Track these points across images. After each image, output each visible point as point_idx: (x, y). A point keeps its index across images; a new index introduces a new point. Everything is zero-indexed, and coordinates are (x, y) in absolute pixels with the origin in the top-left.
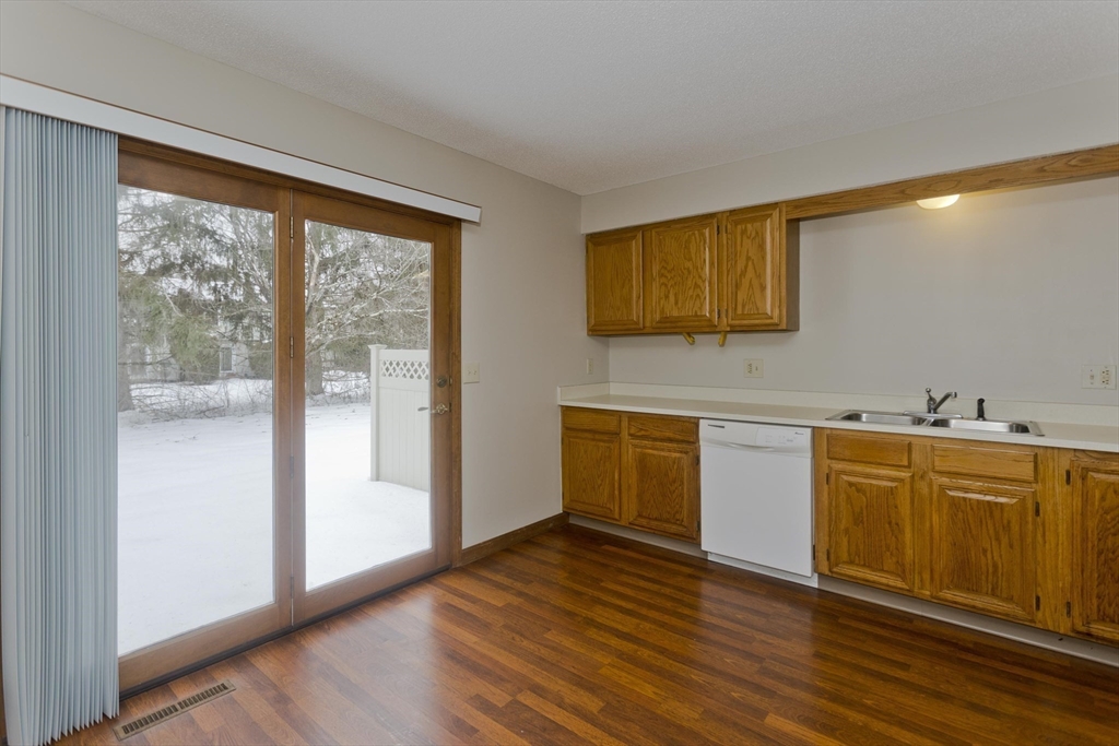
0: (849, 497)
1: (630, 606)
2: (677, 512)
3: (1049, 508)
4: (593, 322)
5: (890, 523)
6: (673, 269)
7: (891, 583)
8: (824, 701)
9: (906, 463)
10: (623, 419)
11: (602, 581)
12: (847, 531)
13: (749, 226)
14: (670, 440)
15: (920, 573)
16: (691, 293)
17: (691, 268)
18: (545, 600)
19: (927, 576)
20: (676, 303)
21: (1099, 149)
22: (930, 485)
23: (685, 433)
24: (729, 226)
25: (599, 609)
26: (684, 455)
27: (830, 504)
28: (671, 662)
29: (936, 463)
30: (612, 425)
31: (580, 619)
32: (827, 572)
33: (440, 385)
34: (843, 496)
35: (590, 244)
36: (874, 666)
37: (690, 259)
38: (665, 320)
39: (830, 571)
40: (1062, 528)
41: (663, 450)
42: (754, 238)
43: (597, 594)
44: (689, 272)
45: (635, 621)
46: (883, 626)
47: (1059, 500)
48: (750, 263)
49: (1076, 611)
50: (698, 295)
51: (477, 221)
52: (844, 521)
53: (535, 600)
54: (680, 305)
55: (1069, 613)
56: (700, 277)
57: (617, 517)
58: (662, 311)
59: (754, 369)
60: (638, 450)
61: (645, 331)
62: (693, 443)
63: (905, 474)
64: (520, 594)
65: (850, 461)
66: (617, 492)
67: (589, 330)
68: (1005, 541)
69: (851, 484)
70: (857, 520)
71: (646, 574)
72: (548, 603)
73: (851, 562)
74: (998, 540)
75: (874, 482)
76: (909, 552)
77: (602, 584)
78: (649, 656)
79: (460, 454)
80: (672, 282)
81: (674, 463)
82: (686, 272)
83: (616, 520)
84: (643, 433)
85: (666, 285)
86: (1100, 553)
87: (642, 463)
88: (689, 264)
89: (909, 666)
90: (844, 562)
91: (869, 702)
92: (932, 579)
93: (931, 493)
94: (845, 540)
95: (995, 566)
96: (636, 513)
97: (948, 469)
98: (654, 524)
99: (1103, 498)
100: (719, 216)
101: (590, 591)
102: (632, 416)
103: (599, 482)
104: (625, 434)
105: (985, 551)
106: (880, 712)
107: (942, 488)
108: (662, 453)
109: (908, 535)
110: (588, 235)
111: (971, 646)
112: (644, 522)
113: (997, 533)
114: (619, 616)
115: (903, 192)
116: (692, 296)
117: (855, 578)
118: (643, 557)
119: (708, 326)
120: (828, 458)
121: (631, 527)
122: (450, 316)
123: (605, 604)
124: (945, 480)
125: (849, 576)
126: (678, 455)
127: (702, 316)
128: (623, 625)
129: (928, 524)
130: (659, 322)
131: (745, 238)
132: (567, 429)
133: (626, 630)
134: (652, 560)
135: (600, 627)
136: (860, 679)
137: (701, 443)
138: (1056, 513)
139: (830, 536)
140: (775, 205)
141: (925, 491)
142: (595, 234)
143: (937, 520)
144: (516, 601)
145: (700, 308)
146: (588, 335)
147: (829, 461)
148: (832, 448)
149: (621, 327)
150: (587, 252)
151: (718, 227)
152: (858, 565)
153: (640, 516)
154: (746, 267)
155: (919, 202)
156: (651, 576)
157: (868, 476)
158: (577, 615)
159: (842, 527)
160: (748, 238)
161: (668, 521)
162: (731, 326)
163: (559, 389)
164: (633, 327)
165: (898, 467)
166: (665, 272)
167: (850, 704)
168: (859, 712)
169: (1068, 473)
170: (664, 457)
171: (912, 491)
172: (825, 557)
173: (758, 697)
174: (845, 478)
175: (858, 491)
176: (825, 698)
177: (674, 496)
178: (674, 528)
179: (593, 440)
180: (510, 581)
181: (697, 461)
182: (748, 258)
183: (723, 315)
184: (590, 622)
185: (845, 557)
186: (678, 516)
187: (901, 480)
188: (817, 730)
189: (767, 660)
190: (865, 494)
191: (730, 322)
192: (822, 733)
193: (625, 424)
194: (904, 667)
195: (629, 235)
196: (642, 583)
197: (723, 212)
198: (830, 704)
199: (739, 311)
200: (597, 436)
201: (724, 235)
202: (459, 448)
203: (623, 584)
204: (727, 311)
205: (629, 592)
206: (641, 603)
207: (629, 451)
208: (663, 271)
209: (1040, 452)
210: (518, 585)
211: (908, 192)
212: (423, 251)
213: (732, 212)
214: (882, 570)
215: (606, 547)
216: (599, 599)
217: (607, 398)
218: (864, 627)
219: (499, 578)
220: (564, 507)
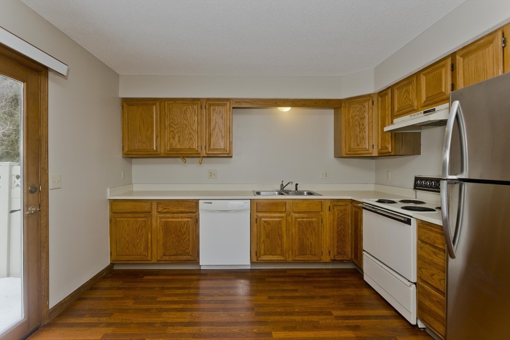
0: (264, 227)
1: (180, 306)
2: (186, 249)
3: (325, 220)
4: (126, 149)
5: (279, 235)
6: (178, 124)
7: (279, 259)
8: (285, 317)
9: (284, 210)
10: (153, 204)
11: (157, 298)
12: (264, 241)
13: (216, 107)
14: (182, 212)
15: (288, 252)
16: (187, 136)
17: (187, 124)
18: (128, 322)
19: (290, 253)
20: (179, 142)
21: (330, 100)
22: (292, 218)
23: (191, 208)
24: (207, 106)
25: (165, 314)
26: (190, 219)
27: (257, 231)
28: (219, 327)
29: (294, 209)
30: (146, 207)
31: (158, 325)
32: (256, 261)
33: (31, 192)
34: (262, 227)
35: (125, 104)
36: (288, 294)
37: (187, 120)
38: (172, 150)
39: (257, 260)
40: (328, 226)
41: (178, 218)
42: (219, 114)
43: (158, 306)
44: (186, 126)
45: (188, 313)
46: (280, 277)
47: (328, 217)
48: (217, 125)
49: (331, 254)
50: (191, 138)
51: (65, 74)
52: (262, 238)
53: (122, 325)
54: (181, 142)
55: (329, 254)
56: (192, 129)
57: (150, 259)
58: (171, 145)
59: (213, 174)
60: (163, 220)
61: (161, 155)
62: (195, 212)
63: (283, 215)
64: (109, 325)
65: (265, 212)
66: (149, 245)
67: (124, 154)
68: (314, 234)
69: (265, 222)
70: (268, 236)
71: (177, 286)
72: (132, 323)
73: (265, 254)
74: (312, 234)
75: (273, 219)
76: (285, 245)
77: (158, 299)
78: (208, 329)
79: (48, 241)
80: (177, 131)
81: (185, 224)
82: (184, 126)
83: (150, 261)
84: (166, 210)
85: (173, 132)
86: (337, 232)
87: (167, 227)
88: (185, 122)
89: (297, 290)
90: (263, 255)
91: (297, 310)
92: (292, 254)
93: (292, 221)
94: (263, 245)
95: (311, 244)
96: (162, 254)
97: (298, 211)
98: (173, 258)
99: (338, 214)
100: (202, 100)
101: (154, 306)
102: (159, 202)
103: (139, 241)
104: (154, 212)
105: (308, 239)
106: (302, 312)
107: (296, 218)
108: (178, 220)
109: (285, 238)
110: (123, 99)
111: (306, 275)
112: (167, 258)
113: (311, 232)
114: (179, 314)
115: (276, 103)
116: (188, 138)
117: (267, 260)
118: (170, 277)
119: (196, 154)
120: (257, 212)
121: (159, 262)
122: (39, 140)
123: (167, 310)
124: (297, 215)
125: (264, 260)
126: (187, 220)
127: (193, 149)
128: (184, 318)
129: (291, 233)
130: (169, 151)
131: (214, 113)
132: (114, 213)
133: (187, 320)
134: (175, 277)
135: (172, 324)
136: (288, 302)
137: (200, 212)
138: (326, 221)
139: (257, 245)
140: (228, 100)
141: (290, 220)
142: (128, 98)
143: (294, 230)
144: (109, 330)
145: (192, 145)
146: (123, 157)
147: (256, 213)
148: (257, 207)
149: (145, 153)
150: (123, 108)
151: (201, 106)
152: (268, 255)
153: (164, 255)
154: (215, 126)
155: (278, 108)
156: (180, 286)
157: (271, 217)
158: (155, 323)
159: (262, 240)
160: (216, 113)
161: (181, 255)
162: (207, 154)
163: (108, 190)
164: (154, 153)
165: (281, 212)
166: (173, 125)
167: (292, 314)
168: (297, 316)
169: (330, 207)
170: (179, 221)
171: (286, 221)
172: (255, 255)
173: (263, 327)
174: (263, 219)
175: (268, 224)
176: (284, 315)
177: (185, 241)
178: (185, 258)
179: (134, 217)
180: (96, 318)
181: (197, 221)
182: (216, 122)
183: (204, 148)
184: (165, 324)
185: (262, 252)
186: (187, 251)
187: (283, 217)
188: (291, 331)
189: (255, 308)
190: (270, 224)
191: (208, 152)
192: (293, 331)
193: (155, 206)
194: (296, 291)
195: (152, 102)
196: (178, 292)
197: (204, 99)
198: (287, 317)
199: (212, 147)
200: (136, 215)
201: (204, 110)
202: (47, 237)
203: (170, 295)
204: (206, 147)
205: (176, 299)
206: (185, 302)
207: (156, 221)
208: (171, 124)
209: (323, 201)
210: (104, 319)
211: (278, 103)
212: (18, 87)
213: (208, 99)
214: (276, 255)
215: (145, 278)
216: (161, 308)
217: (131, 193)
218: (275, 279)
219: (85, 320)
220: (111, 260)
